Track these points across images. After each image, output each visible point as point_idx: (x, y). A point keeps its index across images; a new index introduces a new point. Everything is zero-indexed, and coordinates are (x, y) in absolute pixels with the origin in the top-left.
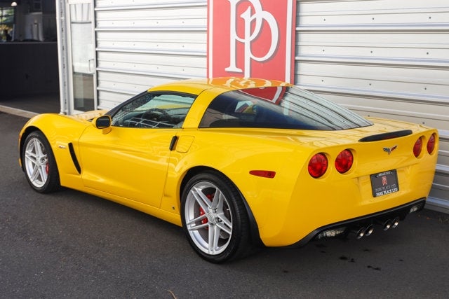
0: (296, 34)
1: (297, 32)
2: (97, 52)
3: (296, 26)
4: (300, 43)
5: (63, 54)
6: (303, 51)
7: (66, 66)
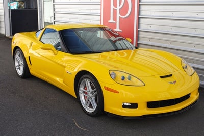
0: (139, 5)
1: (139, 4)
2: (54, 13)
3: (140, 2)
4: (141, 10)
5: (40, 14)
6: (142, 13)
7: (41, 20)
